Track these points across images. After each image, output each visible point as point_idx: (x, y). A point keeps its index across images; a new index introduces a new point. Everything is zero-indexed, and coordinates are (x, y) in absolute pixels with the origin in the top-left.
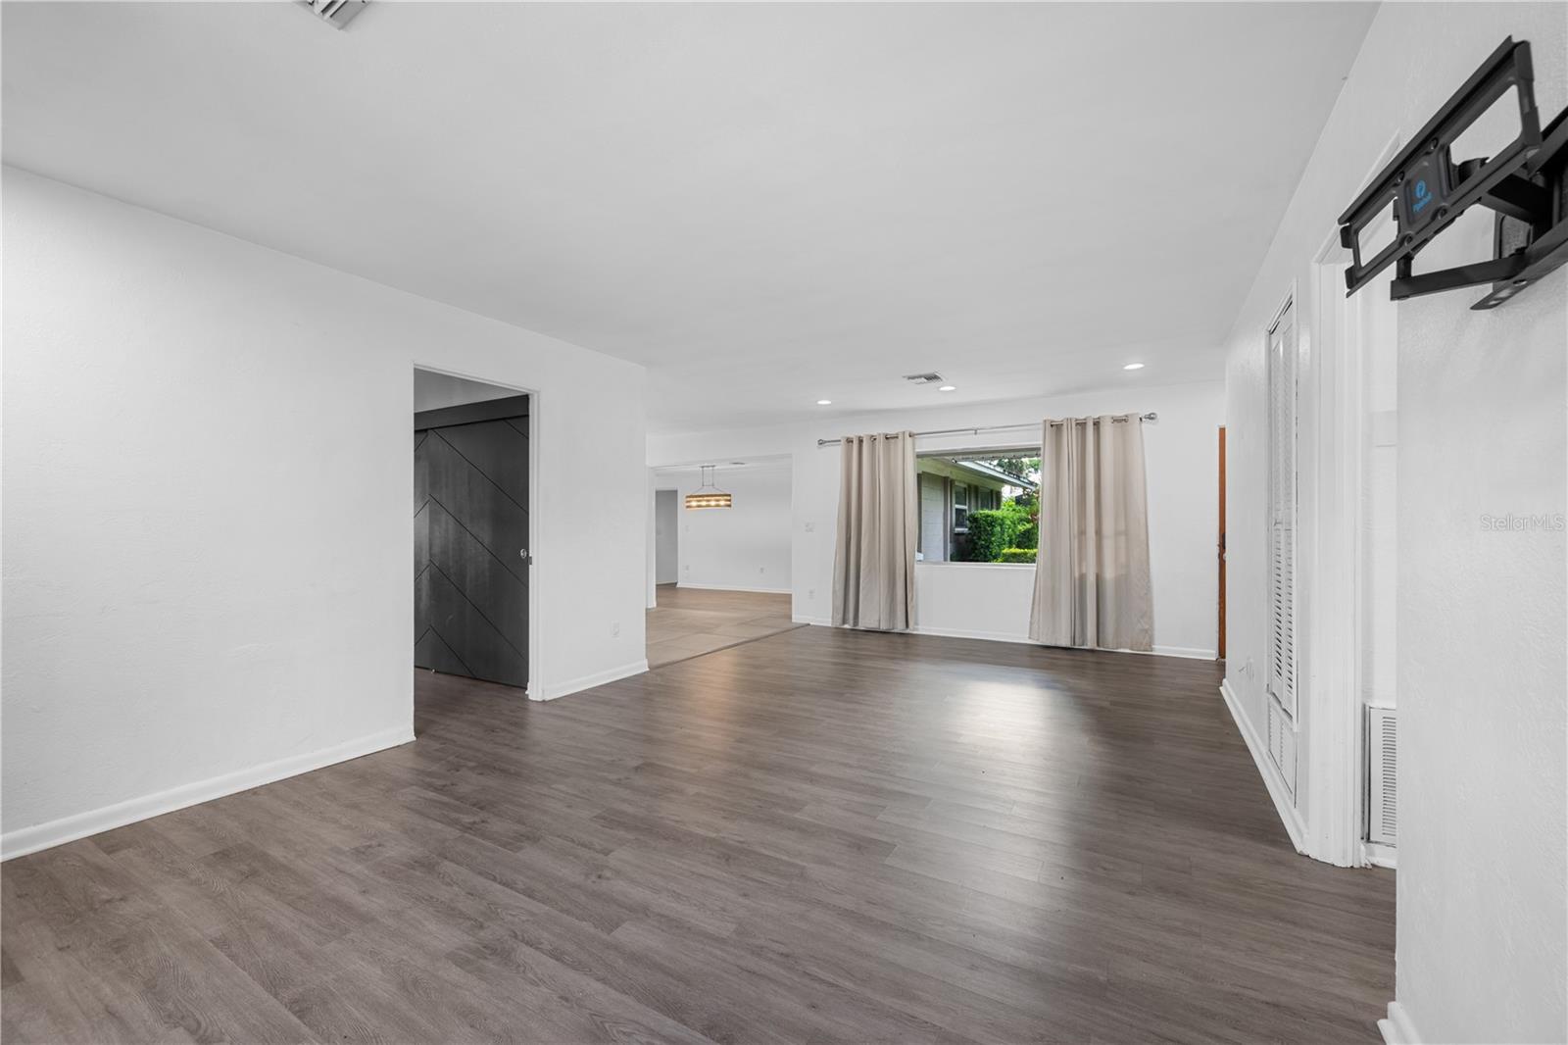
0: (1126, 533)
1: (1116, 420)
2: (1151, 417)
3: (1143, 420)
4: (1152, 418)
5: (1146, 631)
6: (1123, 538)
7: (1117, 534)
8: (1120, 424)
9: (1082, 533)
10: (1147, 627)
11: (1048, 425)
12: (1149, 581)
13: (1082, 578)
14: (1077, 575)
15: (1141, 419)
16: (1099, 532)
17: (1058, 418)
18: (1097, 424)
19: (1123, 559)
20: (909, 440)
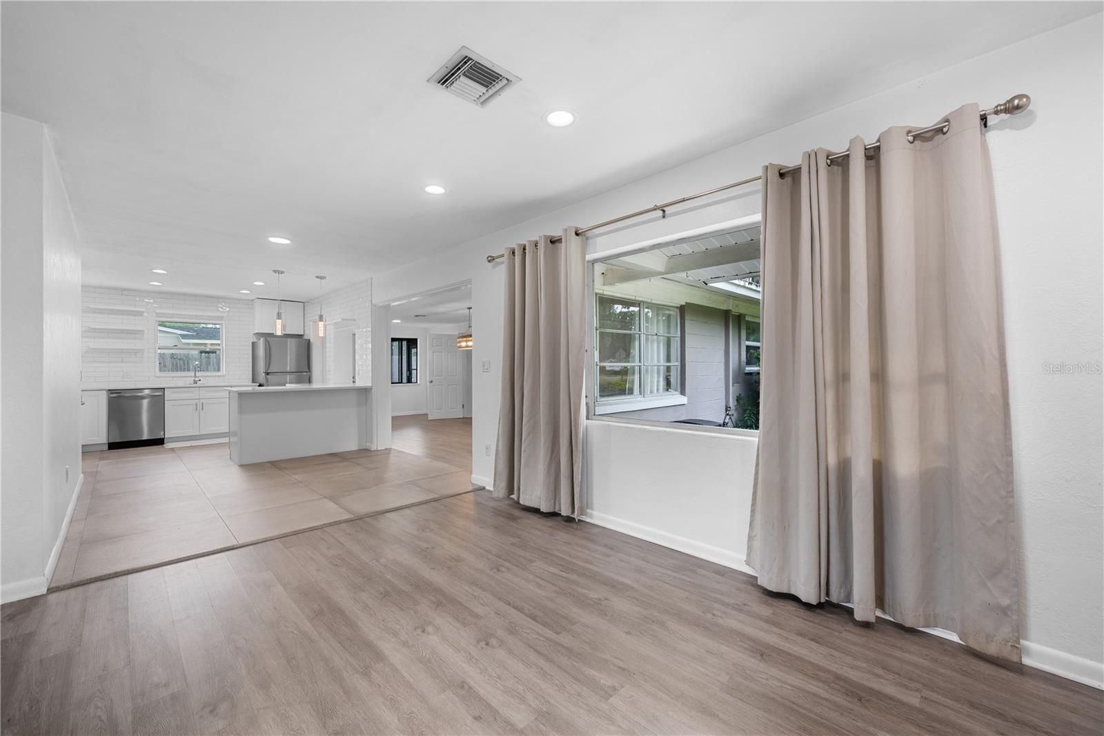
0: (947, 378)
1: (919, 137)
2: (1012, 108)
3: (992, 120)
4: (1018, 107)
5: (1004, 611)
6: (939, 390)
7: (924, 380)
8: (928, 145)
9: (842, 377)
10: (1005, 601)
11: (773, 176)
12: (1011, 493)
13: (844, 469)
14: (832, 460)
15: (984, 118)
16: (879, 376)
17: (791, 160)
18: (873, 155)
19: (940, 433)
20: (573, 244)
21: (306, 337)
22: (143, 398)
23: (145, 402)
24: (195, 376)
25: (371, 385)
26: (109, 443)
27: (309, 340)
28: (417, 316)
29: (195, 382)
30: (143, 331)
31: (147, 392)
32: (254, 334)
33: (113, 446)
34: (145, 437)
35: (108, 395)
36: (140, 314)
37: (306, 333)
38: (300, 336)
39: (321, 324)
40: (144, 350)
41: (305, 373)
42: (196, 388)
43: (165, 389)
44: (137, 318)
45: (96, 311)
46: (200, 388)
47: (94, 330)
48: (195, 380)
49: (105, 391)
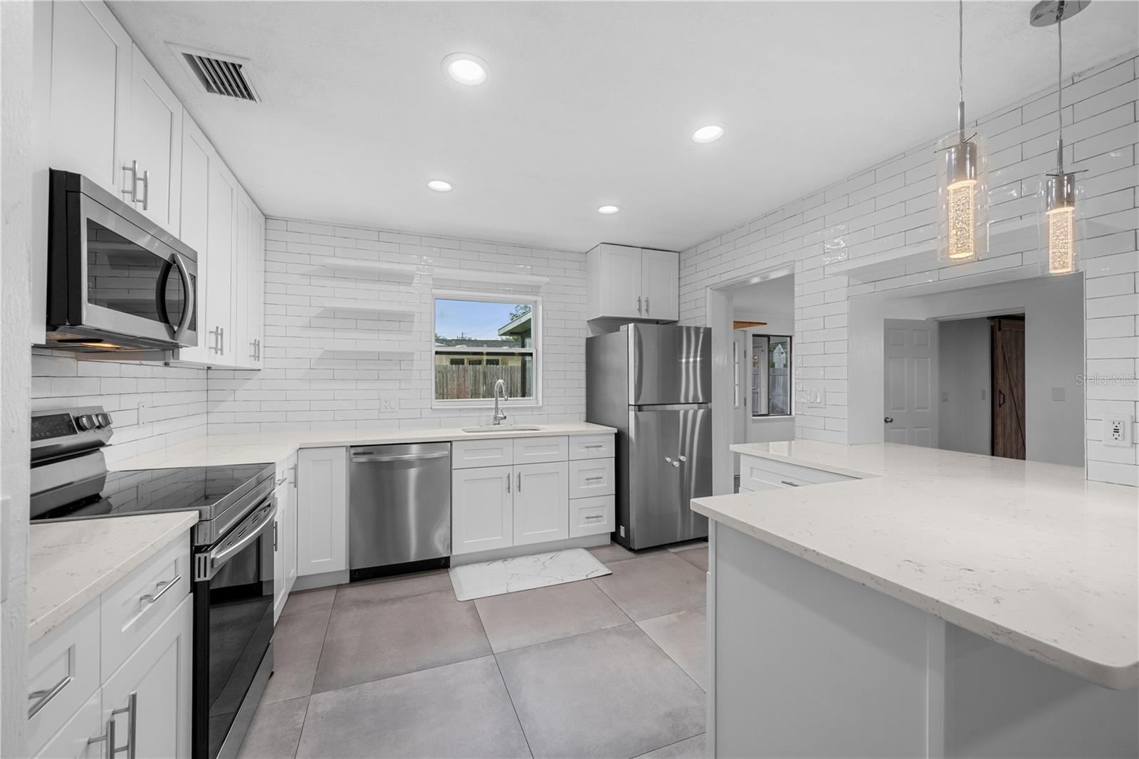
22: (409, 464)
23: (413, 473)
24: (497, 409)
26: (352, 572)
29: (497, 423)
30: (411, 315)
31: (414, 452)
32: (588, 321)
33: (359, 576)
34: (413, 557)
35: (351, 460)
40: (413, 354)
42: (508, 440)
43: (454, 443)
44: (402, 288)
45: (337, 274)
46: (515, 440)
47: (334, 314)
48: (495, 418)
49: (344, 449)
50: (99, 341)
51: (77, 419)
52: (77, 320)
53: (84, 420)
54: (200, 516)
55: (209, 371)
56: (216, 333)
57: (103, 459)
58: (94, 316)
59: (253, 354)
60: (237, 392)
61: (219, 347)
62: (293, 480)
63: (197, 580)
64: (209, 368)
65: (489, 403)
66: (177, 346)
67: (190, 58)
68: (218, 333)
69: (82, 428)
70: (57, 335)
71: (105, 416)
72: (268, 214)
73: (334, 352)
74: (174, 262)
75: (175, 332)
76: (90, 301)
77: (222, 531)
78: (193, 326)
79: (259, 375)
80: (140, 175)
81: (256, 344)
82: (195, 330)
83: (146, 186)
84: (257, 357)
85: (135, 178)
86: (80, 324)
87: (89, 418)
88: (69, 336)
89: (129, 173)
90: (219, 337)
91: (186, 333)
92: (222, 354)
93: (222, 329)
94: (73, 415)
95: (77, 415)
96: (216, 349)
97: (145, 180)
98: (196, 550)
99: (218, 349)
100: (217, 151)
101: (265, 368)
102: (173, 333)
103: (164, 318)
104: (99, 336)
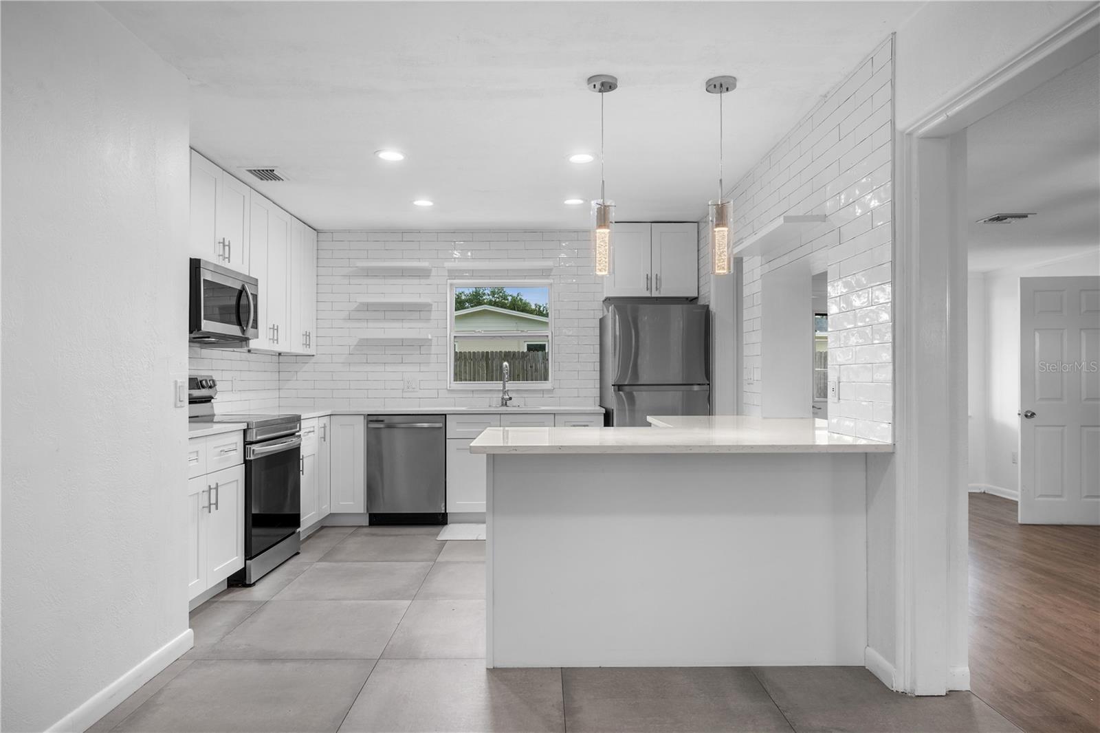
21: (701, 302)
24: (504, 391)
25: (889, 441)
26: (370, 515)
27: (708, 306)
28: (999, 219)
29: (504, 404)
32: (604, 300)
33: (375, 521)
35: (367, 425)
36: (422, 274)
37: (702, 293)
38: (693, 300)
39: (721, 233)
40: (431, 339)
41: (696, 388)
42: (496, 416)
43: (447, 416)
44: (423, 281)
45: (369, 273)
46: (502, 416)
47: (367, 307)
48: (503, 399)
49: (363, 417)
50: (209, 337)
51: (201, 382)
52: (200, 329)
53: (204, 382)
54: (248, 426)
55: (280, 357)
56: (273, 328)
57: (212, 407)
58: (207, 326)
59: (305, 343)
60: (298, 373)
61: (276, 338)
62: (323, 436)
63: (247, 458)
64: (280, 354)
65: (498, 385)
66: (247, 339)
67: (250, 171)
68: (275, 329)
69: (203, 387)
70: (193, 335)
71: (213, 381)
72: (319, 228)
73: (367, 339)
74: (244, 289)
75: (244, 330)
76: (205, 319)
77: (259, 438)
78: (255, 326)
79: (313, 360)
80: (227, 243)
81: (307, 335)
82: (257, 328)
83: (229, 248)
84: (308, 345)
85: (224, 246)
86: (201, 330)
87: (206, 381)
88: (197, 336)
89: (221, 244)
90: (276, 331)
91: (250, 331)
92: (277, 343)
93: (277, 326)
94: (199, 379)
95: (201, 379)
96: (273, 339)
97: (229, 246)
98: (247, 443)
99: (275, 340)
100: (274, 203)
101: (317, 354)
102: (243, 331)
103: (239, 324)
104: (209, 335)
